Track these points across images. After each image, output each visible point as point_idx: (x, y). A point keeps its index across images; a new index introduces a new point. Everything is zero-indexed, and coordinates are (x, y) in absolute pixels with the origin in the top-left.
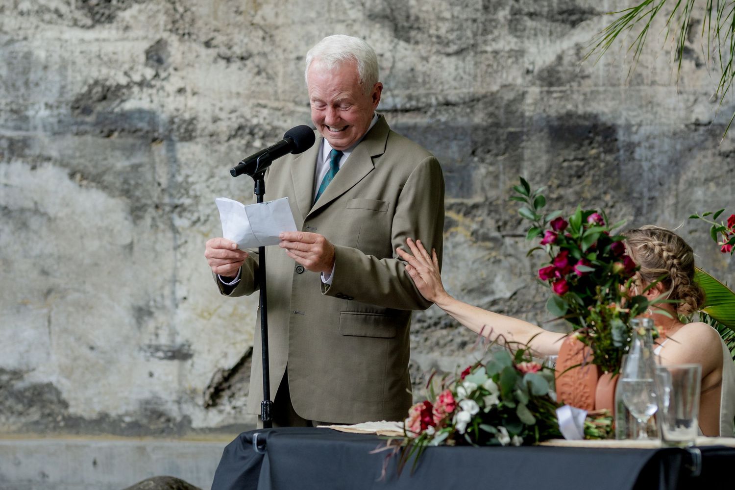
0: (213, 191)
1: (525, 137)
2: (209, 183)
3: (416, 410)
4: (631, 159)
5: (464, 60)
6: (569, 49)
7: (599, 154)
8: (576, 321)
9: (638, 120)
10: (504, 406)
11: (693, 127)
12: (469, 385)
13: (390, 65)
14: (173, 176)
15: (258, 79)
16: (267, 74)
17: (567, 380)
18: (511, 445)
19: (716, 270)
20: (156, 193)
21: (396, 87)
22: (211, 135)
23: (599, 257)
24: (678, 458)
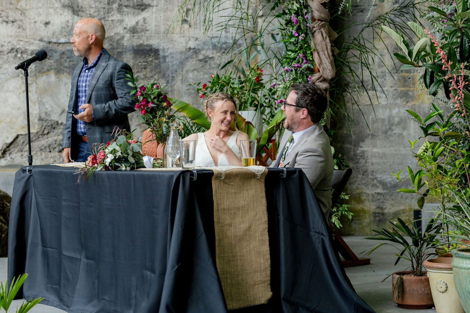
1: (124, 53)
4: (165, 62)
6: (141, 19)
7: (152, 60)
8: (149, 124)
9: (167, 47)
10: (123, 156)
11: (188, 50)
12: (110, 148)
15: (19, 30)
16: (23, 28)
17: (146, 146)
18: (126, 170)
19: (197, 104)
23: (158, 101)
24: (189, 174)
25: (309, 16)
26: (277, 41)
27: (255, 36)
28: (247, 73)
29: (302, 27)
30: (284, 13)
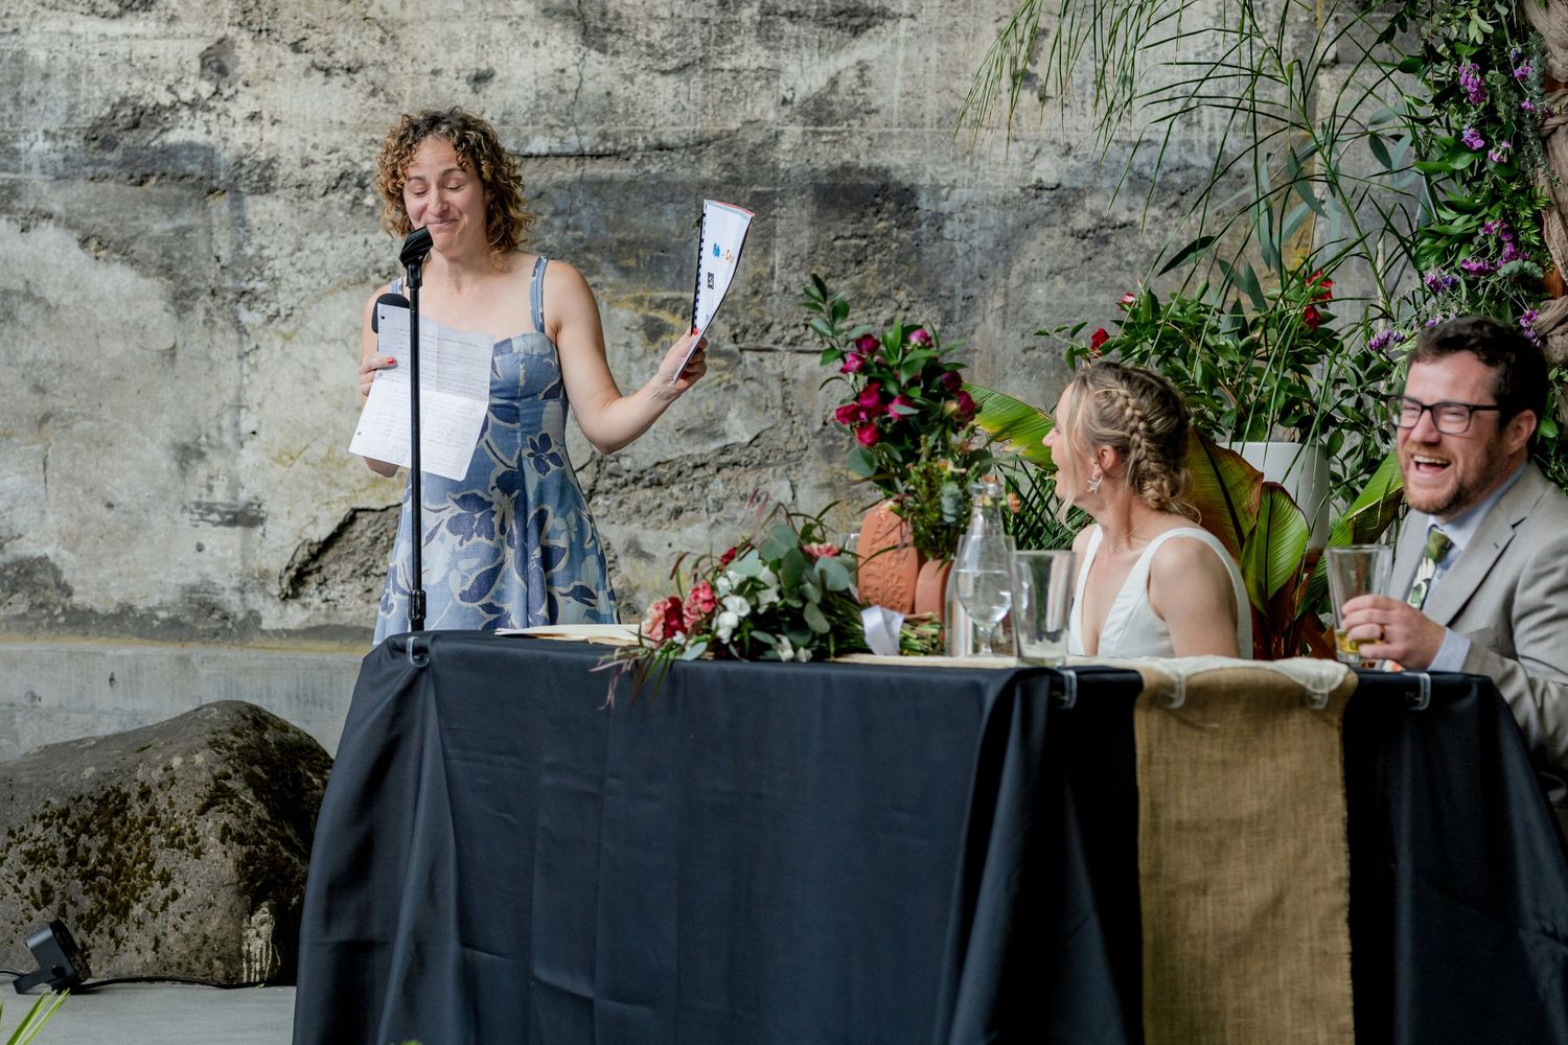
0: (300, 271)
1: (777, 201)
2: (294, 259)
3: (658, 608)
4: (938, 237)
5: (688, 81)
6: (847, 68)
7: (890, 229)
8: (888, 485)
9: (950, 179)
10: (786, 605)
11: (1033, 192)
12: (735, 575)
13: (575, 87)
14: (240, 247)
15: (372, 102)
16: (386, 94)
17: (874, 569)
18: (794, 660)
20: (212, 271)
21: (583, 120)
22: (299, 187)
23: (925, 393)
24: (1046, 682)
25: (1531, 70)
26: (1395, 167)
27: (1305, 140)
28: (1272, 289)
29: (1501, 115)
30: (1431, 56)
